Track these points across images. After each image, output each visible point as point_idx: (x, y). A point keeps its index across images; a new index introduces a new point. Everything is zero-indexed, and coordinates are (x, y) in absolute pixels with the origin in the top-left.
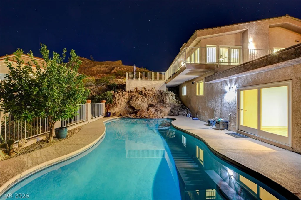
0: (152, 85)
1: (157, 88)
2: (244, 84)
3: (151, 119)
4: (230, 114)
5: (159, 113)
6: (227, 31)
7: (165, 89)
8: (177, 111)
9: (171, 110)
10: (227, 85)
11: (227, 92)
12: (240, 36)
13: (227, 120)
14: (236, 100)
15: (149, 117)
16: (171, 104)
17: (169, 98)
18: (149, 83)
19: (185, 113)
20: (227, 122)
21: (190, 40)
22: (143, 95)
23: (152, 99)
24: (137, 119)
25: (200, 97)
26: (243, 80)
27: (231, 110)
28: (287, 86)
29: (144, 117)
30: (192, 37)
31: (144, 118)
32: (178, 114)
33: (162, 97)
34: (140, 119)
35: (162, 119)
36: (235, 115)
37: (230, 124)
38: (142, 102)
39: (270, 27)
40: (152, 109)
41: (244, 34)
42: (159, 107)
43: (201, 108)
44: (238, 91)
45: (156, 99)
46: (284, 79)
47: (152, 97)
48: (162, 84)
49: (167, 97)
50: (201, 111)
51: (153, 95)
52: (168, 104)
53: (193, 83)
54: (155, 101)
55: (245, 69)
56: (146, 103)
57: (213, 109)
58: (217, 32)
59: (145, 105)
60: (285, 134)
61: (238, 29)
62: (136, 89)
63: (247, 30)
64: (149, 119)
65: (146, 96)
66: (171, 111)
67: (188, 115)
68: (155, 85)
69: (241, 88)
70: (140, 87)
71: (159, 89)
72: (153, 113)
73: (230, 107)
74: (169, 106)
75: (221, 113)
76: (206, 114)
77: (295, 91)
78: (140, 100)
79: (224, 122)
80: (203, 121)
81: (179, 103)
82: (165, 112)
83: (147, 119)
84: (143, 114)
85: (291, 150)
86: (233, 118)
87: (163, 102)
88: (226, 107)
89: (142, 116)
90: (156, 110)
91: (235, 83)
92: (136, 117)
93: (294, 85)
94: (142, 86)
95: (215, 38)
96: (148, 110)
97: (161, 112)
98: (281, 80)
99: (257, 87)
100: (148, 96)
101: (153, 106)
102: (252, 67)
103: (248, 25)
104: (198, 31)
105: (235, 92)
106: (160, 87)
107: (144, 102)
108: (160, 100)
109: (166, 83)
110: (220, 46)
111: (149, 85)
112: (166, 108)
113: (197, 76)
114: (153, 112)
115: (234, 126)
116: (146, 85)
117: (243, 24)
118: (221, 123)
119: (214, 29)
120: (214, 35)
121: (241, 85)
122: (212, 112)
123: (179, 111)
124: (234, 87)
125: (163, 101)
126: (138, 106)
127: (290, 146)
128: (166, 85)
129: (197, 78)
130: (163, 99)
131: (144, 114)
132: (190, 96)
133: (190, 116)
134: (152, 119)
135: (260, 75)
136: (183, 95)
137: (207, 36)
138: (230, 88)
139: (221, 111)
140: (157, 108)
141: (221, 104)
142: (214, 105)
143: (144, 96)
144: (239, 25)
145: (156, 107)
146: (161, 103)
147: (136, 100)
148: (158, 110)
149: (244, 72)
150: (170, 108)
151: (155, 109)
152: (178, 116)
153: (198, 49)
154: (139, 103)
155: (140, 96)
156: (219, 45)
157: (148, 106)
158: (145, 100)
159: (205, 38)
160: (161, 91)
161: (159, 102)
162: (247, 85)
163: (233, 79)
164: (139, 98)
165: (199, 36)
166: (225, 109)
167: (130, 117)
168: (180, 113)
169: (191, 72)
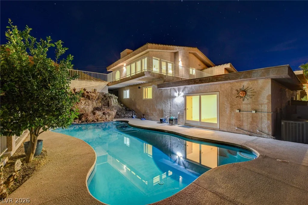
0: (93, 87)
1: (99, 90)
2: (190, 92)
3: (100, 123)
4: (179, 113)
5: (107, 116)
6: (167, 49)
7: (107, 92)
8: (123, 113)
9: (117, 112)
10: (176, 92)
11: (176, 97)
12: (173, 55)
13: (177, 117)
14: (183, 103)
15: (97, 121)
16: (116, 107)
17: (113, 101)
18: (89, 84)
19: (130, 114)
20: (177, 119)
21: (140, 49)
22: (85, 97)
23: (97, 102)
24: (84, 124)
25: (147, 100)
26: (189, 89)
27: (180, 110)
28: (216, 95)
29: (92, 121)
30: (142, 47)
31: (93, 123)
32: (124, 116)
33: (106, 99)
34: (88, 124)
35: (112, 122)
36: (183, 113)
37: (179, 120)
38: (87, 105)
39: (190, 53)
40: (98, 113)
41: (176, 54)
42: (106, 110)
43: (149, 110)
44: (185, 96)
45: (101, 102)
46: (215, 91)
47: (96, 100)
48: (104, 86)
49: (112, 99)
50: (149, 112)
51: (97, 98)
52: (113, 107)
53: (139, 88)
54: (99, 104)
55: (195, 83)
56: (91, 105)
57: (162, 110)
58: (162, 49)
59: (90, 109)
60: (216, 122)
61: (173, 50)
62: (74, 90)
63: (178, 52)
64: (98, 123)
65: (89, 99)
66: (117, 114)
67: (134, 117)
68: (96, 87)
69: (188, 95)
70: (78, 88)
71: (101, 91)
72: (100, 117)
73: (179, 108)
74: (115, 109)
75: (170, 113)
76: (154, 114)
77: (220, 98)
78: (84, 103)
79: (175, 119)
80: (152, 120)
81: (121, 106)
82: (112, 115)
83: (96, 123)
84: (89, 119)
85: (219, 130)
86: (181, 115)
87: (108, 105)
88: (175, 108)
89: (89, 121)
90: (104, 113)
91: (183, 91)
92: (82, 122)
93: (220, 95)
94: (81, 87)
95: (158, 52)
96: (94, 114)
97: (109, 116)
98: (213, 91)
99: (199, 94)
100: (92, 99)
101: (99, 110)
102: (200, 82)
103: (178, 48)
104: (149, 44)
105: (182, 97)
106: (101, 89)
107: (88, 105)
108: (105, 103)
109: (108, 85)
110: (162, 60)
111: (89, 86)
112: (113, 110)
113: (145, 82)
114: (100, 115)
115: (182, 121)
116: (85, 87)
117: (176, 47)
118: (174, 120)
119: (160, 45)
120: (159, 50)
121: (187, 93)
122: (162, 112)
123: (125, 113)
124: (182, 94)
125: (109, 103)
126: (82, 110)
127: (219, 128)
128: (107, 87)
129: (144, 83)
130: (108, 102)
131: (91, 118)
132: (135, 99)
133: (136, 118)
134: (102, 123)
135: (201, 87)
136: (125, 97)
137: (155, 50)
138: (179, 94)
139: (170, 111)
140: (104, 112)
141: (170, 106)
142: (164, 106)
143: (87, 99)
144: (174, 47)
145: (103, 110)
146: (106, 106)
147: (79, 103)
148: (106, 114)
149: (194, 84)
150: (116, 111)
151: (102, 112)
152: (124, 118)
153: (146, 59)
154: (82, 107)
155: (82, 98)
156: (161, 58)
157: (93, 109)
158: (90, 103)
159: (152, 51)
160: (103, 93)
161: (103, 105)
162: (192, 93)
163: (181, 88)
164: (82, 101)
165: (150, 49)
166: (174, 110)
167: (74, 122)
168: (126, 115)
169: (145, 79)
